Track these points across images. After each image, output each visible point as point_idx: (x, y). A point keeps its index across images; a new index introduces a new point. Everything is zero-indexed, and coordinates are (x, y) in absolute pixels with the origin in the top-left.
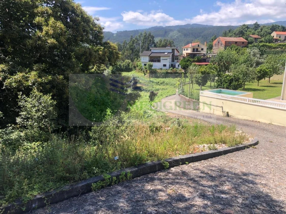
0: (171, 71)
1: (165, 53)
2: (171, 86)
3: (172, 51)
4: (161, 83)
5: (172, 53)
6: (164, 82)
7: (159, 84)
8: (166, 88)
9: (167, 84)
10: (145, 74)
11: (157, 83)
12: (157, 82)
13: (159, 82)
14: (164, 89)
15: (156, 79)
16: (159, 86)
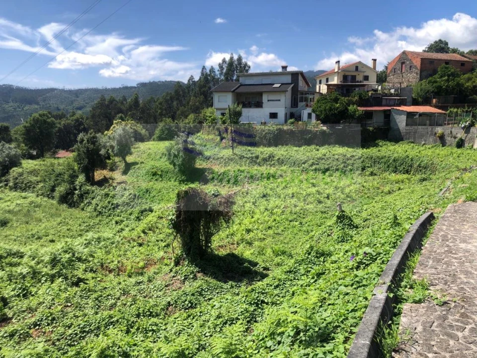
0: (292, 127)
1: (274, 84)
2: (292, 169)
3: (292, 80)
4: (265, 160)
5: (291, 84)
6: (271, 157)
7: (258, 161)
8: (279, 172)
9: (281, 162)
10: (222, 139)
11: (254, 160)
12: (252, 158)
13: (257, 157)
14: (274, 177)
15: (249, 148)
16: (259, 168)
